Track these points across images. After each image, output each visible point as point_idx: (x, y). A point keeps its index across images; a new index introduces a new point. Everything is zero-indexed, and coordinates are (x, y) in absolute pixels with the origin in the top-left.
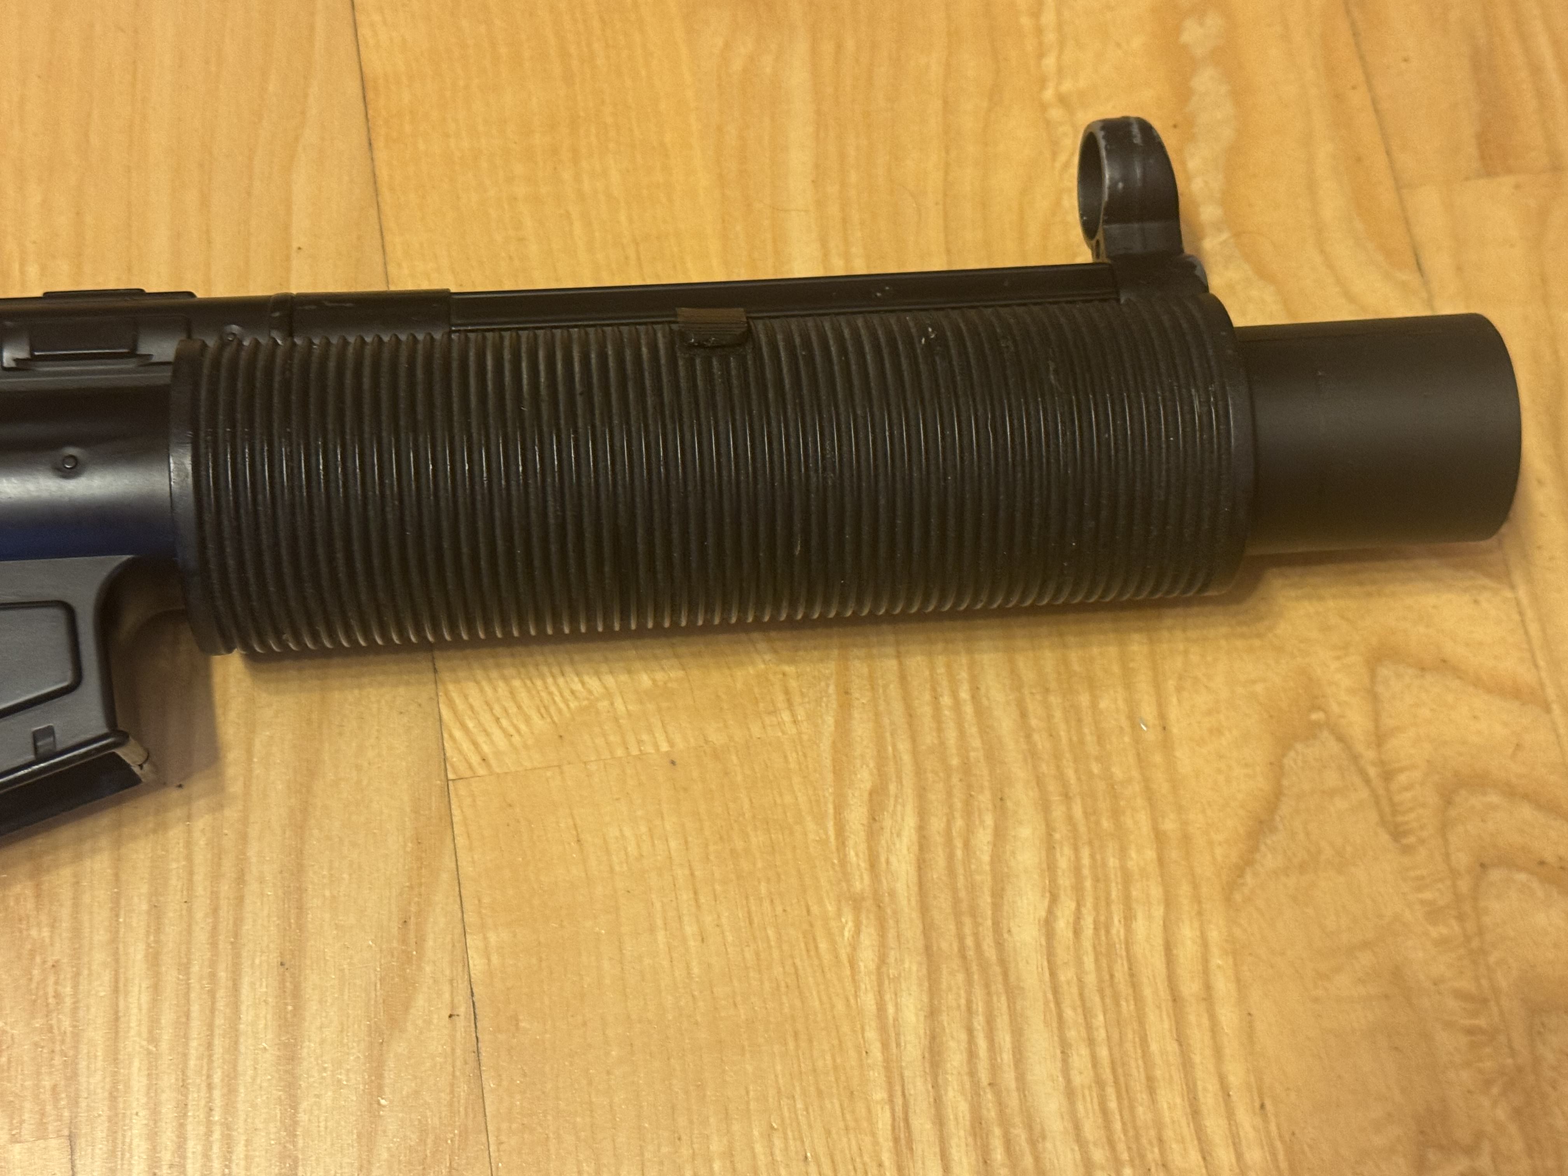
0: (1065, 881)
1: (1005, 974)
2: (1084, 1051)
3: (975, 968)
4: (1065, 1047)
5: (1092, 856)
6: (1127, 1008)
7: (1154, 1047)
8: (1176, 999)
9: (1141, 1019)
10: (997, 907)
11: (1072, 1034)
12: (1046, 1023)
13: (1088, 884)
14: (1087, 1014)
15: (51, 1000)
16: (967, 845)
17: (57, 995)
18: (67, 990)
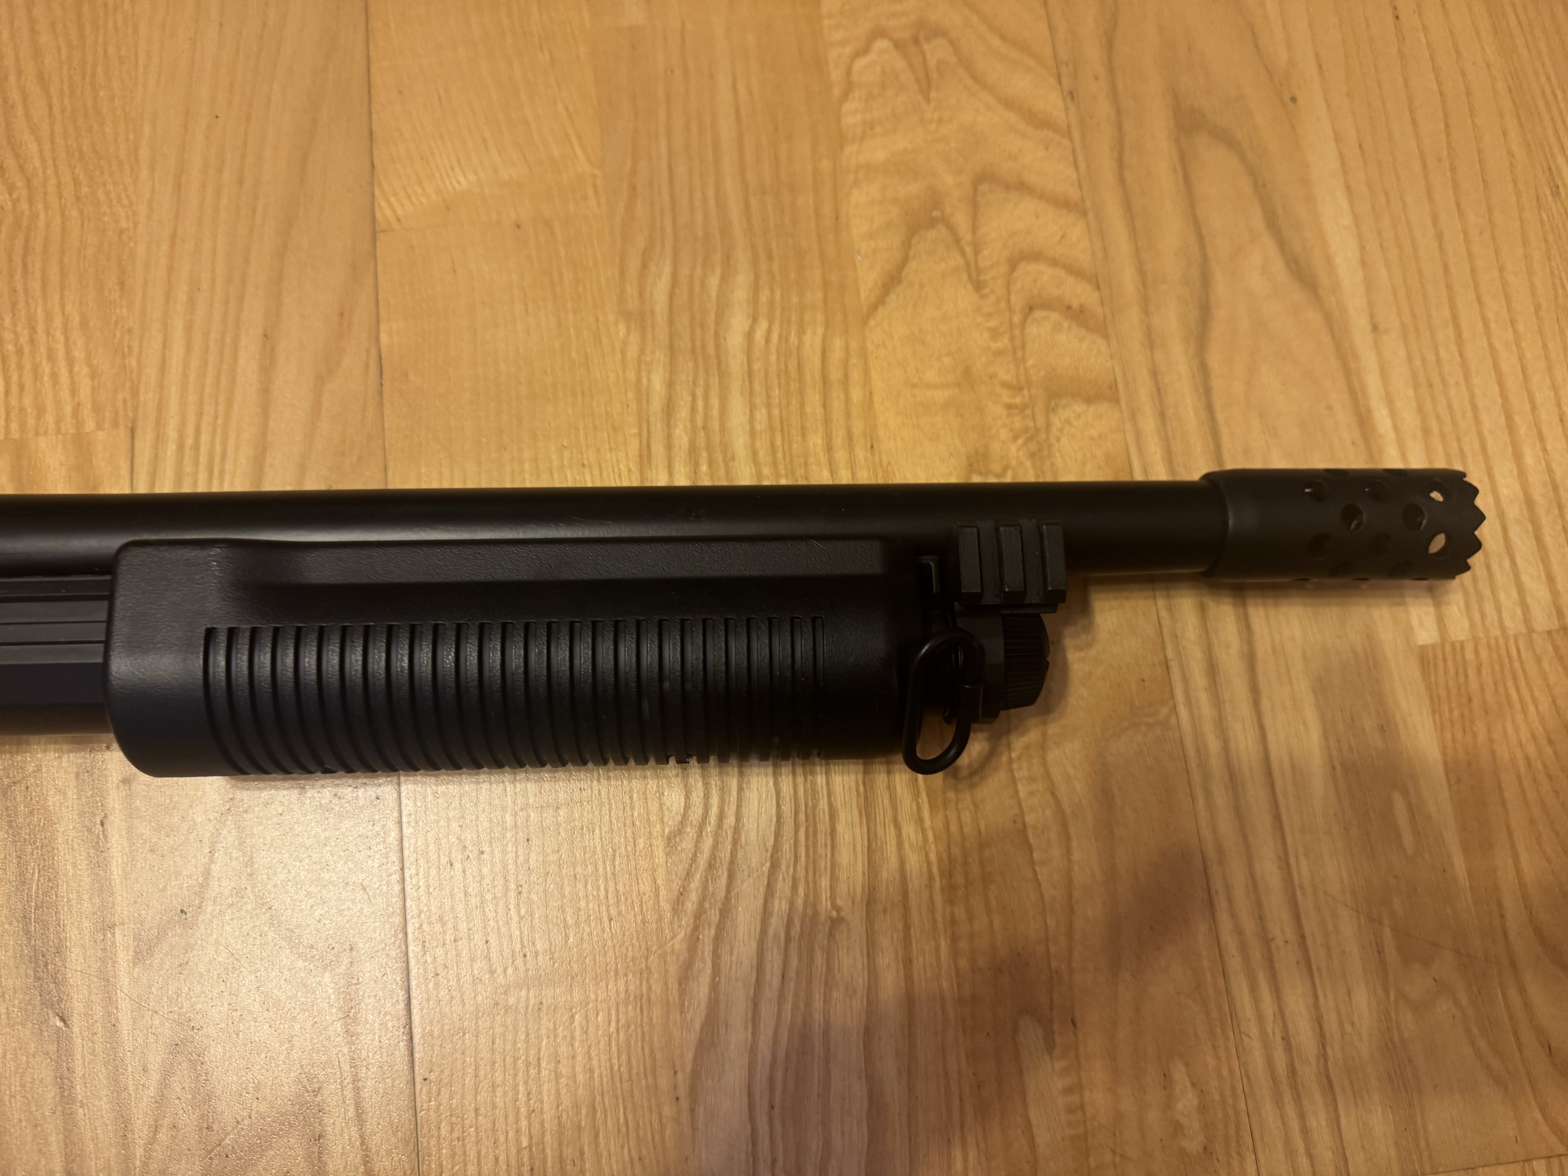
0: (763, 309)
1: (719, 363)
2: (764, 411)
3: (700, 358)
4: (752, 408)
5: (782, 295)
6: (794, 386)
7: (808, 410)
8: (825, 381)
9: (801, 392)
10: (718, 323)
11: (758, 401)
12: (742, 394)
13: (778, 313)
14: (768, 389)
15: (126, 350)
16: (703, 284)
17: (130, 347)
18: (136, 344)
